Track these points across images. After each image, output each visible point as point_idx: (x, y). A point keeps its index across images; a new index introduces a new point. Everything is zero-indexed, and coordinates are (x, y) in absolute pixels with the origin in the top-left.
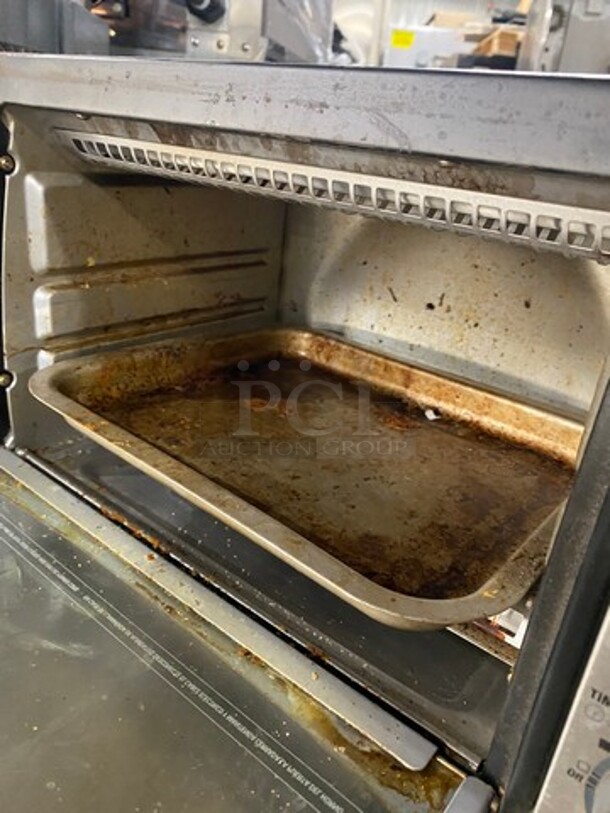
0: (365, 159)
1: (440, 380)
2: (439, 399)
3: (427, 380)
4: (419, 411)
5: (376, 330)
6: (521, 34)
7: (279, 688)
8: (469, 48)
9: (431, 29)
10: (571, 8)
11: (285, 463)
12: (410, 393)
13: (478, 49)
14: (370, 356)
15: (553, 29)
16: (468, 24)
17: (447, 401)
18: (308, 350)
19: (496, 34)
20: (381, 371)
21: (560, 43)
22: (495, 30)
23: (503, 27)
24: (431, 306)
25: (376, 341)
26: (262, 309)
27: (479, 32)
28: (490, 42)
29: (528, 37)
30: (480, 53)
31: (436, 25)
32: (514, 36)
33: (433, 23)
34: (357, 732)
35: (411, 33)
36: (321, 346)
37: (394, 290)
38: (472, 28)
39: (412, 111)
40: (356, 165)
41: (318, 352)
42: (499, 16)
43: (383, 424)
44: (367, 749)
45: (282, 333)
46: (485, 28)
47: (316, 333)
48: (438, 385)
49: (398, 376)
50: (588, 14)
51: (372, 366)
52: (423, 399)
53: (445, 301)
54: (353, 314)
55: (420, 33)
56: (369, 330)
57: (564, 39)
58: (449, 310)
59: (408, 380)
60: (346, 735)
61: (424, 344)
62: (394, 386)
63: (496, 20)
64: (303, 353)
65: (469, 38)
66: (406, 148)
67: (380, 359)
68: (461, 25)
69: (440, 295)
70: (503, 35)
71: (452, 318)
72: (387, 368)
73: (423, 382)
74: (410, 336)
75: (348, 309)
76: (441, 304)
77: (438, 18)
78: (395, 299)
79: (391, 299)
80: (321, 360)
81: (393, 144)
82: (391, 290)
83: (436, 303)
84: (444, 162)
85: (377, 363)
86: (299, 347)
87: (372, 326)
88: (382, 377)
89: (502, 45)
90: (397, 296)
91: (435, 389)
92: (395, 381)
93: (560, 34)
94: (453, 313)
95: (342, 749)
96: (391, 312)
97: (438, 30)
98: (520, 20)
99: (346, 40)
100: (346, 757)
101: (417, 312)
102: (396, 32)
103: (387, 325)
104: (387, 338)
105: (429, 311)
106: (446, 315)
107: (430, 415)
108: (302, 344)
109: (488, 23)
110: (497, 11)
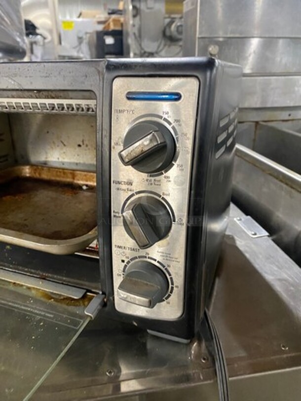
0: (14, 93)
1: (85, 173)
2: (87, 181)
3: (81, 174)
4: (80, 187)
5: (61, 160)
6: (122, 19)
7: (28, 290)
8: (100, 28)
9: (80, 19)
10: (140, 6)
11: (21, 215)
12: (76, 181)
13: (105, 28)
14: (56, 170)
15: (134, 16)
16: (97, 16)
17: (90, 181)
18: (29, 173)
19: (111, 20)
20: (62, 174)
21: (139, 22)
22: (110, 18)
23: (114, 16)
24: (79, 146)
25: (61, 164)
26: (7, 160)
27: (103, 19)
28: (109, 24)
29: (125, 20)
30: (106, 30)
31: (83, 17)
32: (119, 21)
33: (81, 17)
34: (58, 294)
35: (72, 22)
36: (35, 170)
37: (63, 141)
38: (100, 18)
39: (20, 76)
40: (12, 95)
41: (35, 173)
42: (110, 12)
43: (64, 194)
44: (62, 298)
45: (16, 168)
46: (106, 18)
47: (32, 165)
48: (85, 175)
49: (70, 176)
50: (148, 8)
51: (58, 174)
52: (81, 182)
53: (84, 142)
54: (49, 155)
55: (76, 22)
56: (57, 160)
57: (140, 20)
58: (87, 146)
59: (74, 177)
60: (54, 296)
61: (82, 162)
62: (69, 180)
63: (109, 14)
64: (28, 175)
65: (100, 23)
66: (21, 88)
67: (61, 170)
68: (94, 17)
69: (81, 140)
70: (114, 21)
71: (89, 149)
72: (64, 173)
73: (79, 176)
74: (74, 160)
75: (46, 153)
76: (83, 144)
77: (83, 14)
78: (64, 145)
79: (63, 145)
80: (37, 176)
81: (17, 88)
82: (62, 142)
83: (81, 144)
84: (35, 92)
85: (60, 172)
86: (26, 173)
87: (58, 159)
88: (63, 177)
89: (115, 25)
90: (65, 143)
91: (84, 177)
92: (69, 178)
93: (138, 18)
94: (89, 147)
95: (52, 300)
96: (65, 151)
97: (85, 20)
98: (120, 12)
99: (38, 29)
100: (54, 302)
101: (75, 149)
102: (64, 22)
103: (65, 157)
104: (66, 162)
105: (80, 148)
106: (87, 148)
107: (85, 188)
108: (27, 171)
109: (106, 15)
110: (109, 9)
